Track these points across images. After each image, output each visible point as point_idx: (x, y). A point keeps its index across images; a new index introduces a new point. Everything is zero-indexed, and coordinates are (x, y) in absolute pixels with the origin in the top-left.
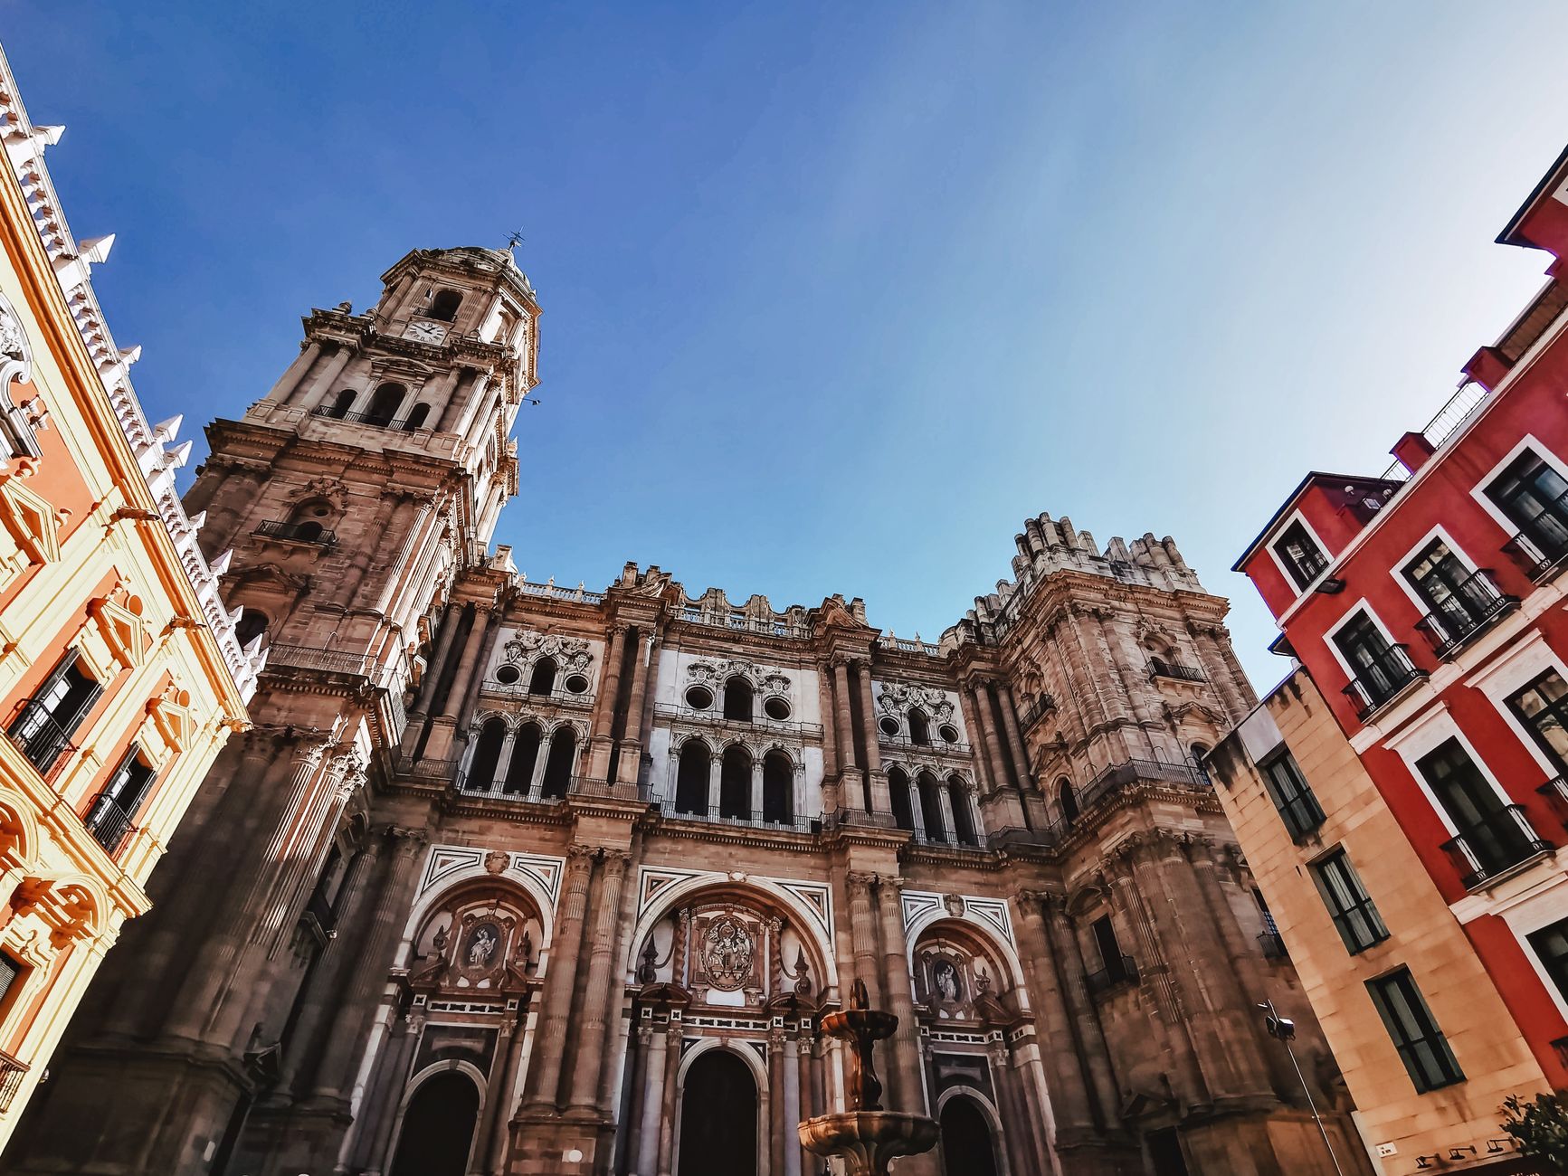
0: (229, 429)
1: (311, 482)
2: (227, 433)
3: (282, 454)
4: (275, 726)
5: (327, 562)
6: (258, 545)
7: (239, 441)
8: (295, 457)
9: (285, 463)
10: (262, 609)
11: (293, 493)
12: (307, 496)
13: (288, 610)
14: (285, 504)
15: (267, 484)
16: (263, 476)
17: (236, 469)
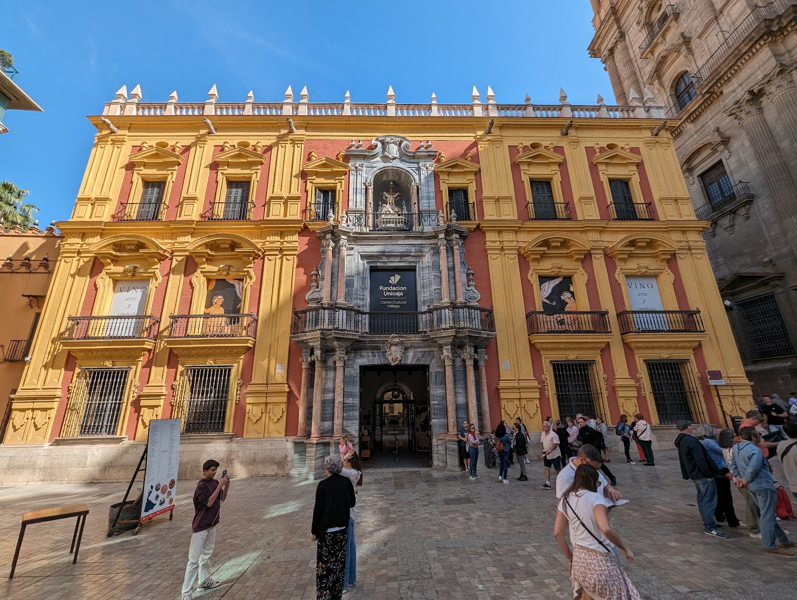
0: (594, 45)
1: (639, 8)
2: (596, 48)
3: (617, 20)
4: (741, 99)
5: (683, 17)
6: (648, 57)
7: (602, 43)
8: (623, 13)
9: (622, 21)
10: (679, 71)
11: (638, 23)
12: (644, 14)
13: (690, 56)
14: (640, 31)
15: (627, 37)
16: (622, 36)
17: (611, 51)
